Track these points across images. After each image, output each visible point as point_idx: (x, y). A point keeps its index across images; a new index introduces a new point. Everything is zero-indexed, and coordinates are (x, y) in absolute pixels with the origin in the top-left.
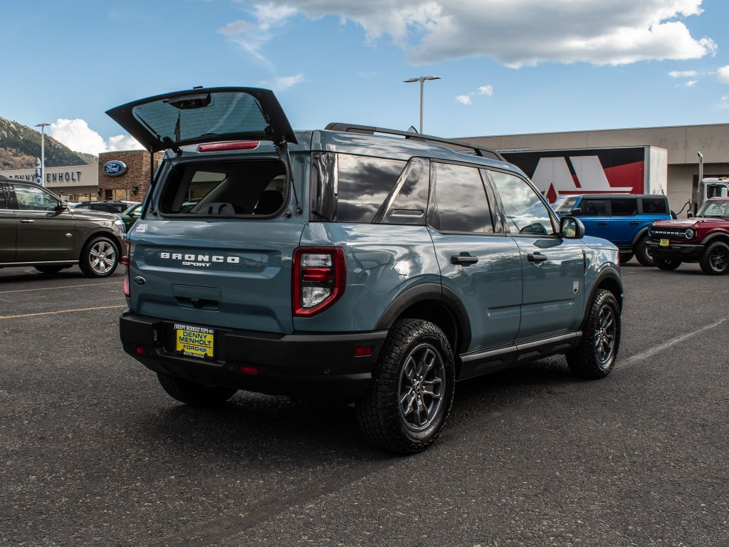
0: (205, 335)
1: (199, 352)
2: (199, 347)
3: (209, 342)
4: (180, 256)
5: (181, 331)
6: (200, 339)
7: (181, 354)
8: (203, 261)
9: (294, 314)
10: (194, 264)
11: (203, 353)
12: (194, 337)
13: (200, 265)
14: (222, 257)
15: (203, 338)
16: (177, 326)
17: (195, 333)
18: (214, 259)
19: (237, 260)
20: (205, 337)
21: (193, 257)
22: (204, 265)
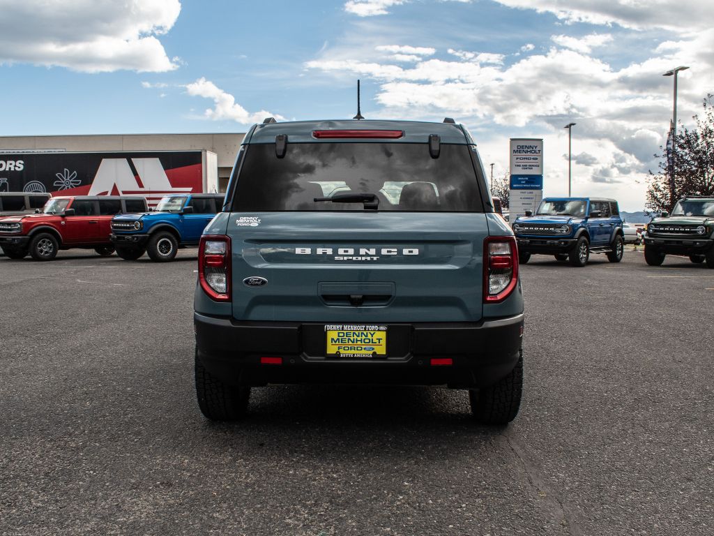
0: (372, 333)
1: (364, 352)
2: (363, 347)
3: (379, 340)
4: (329, 251)
5: (333, 333)
6: (364, 337)
7: (337, 356)
8: (367, 255)
9: (484, 301)
10: (354, 258)
11: (371, 352)
12: (355, 337)
13: (364, 258)
14: (396, 250)
15: (369, 336)
16: (329, 327)
17: (357, 333)
18: (384, 252)
19: (416, 252)
20: (372, 335)
21: (351, 251)
22: (369, 258)
